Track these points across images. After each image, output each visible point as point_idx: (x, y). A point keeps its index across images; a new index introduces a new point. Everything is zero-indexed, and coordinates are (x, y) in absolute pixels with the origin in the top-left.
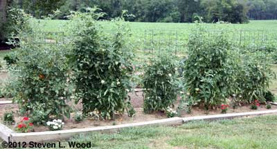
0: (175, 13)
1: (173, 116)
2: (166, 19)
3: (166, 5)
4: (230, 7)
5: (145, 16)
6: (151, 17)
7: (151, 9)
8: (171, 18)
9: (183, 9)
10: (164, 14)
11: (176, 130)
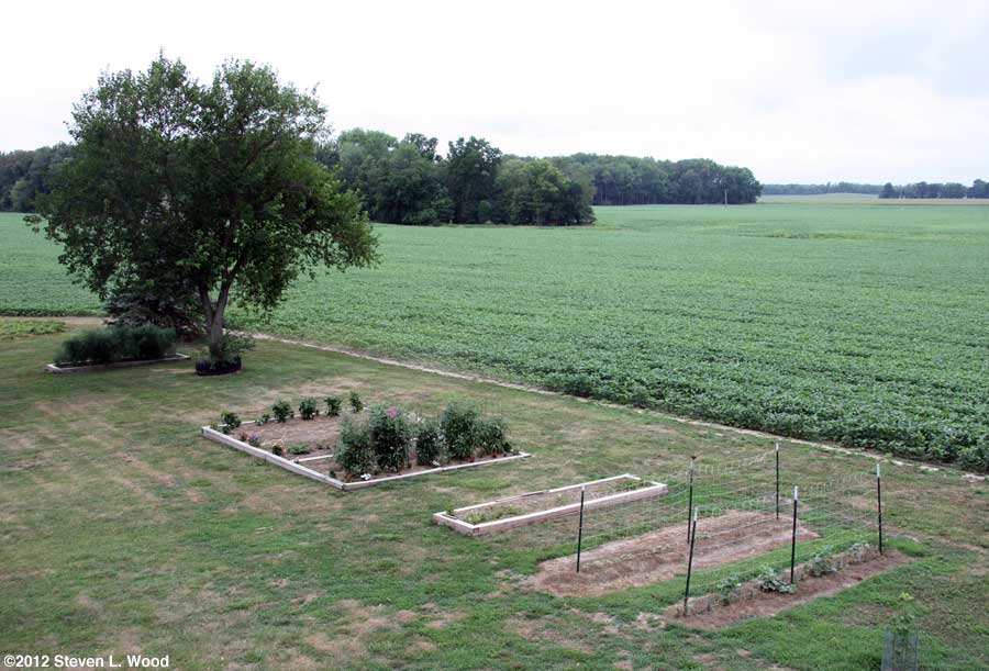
0: (443, 201)
1: (437, 467)
2: (424, 214)
3: (423, 183)
4: (556, 189)
5: (377, 208)
6: (391, 208)
7: (390, 192)
8: (433, 212)
9: (459, 192)
10: (419, 204)
11: (438, 477)
